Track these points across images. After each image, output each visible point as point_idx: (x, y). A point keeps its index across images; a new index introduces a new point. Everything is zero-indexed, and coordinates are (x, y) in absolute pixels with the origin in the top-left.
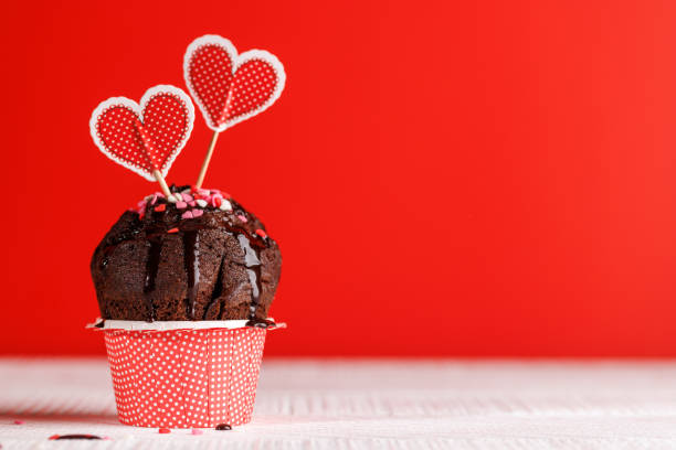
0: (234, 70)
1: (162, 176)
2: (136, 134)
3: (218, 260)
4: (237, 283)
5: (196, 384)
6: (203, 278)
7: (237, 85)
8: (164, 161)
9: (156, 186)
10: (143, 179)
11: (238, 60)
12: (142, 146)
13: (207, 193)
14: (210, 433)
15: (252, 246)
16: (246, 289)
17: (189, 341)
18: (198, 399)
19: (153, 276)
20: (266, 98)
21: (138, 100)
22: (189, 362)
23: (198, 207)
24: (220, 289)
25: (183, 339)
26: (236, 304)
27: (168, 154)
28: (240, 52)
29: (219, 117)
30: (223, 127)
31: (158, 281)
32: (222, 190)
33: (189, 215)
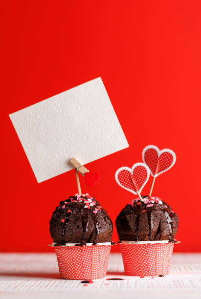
0: (159, 156)
1: (139, 192)
2: (131, 179)
3: (159, 221)
4: (165, 228)
5: (152, 262)
6: (154, 227)
7: (160, 161)
8: (140, 188)
9: (137, 196)
10: (133, 194)
11: (160, 153)
12: (132, 183)
13: (153, 198)
14: (157, 278)
15: (170, 216)
16: (168, 230)
17: (149, 247)
18: (152, 267)
19: (138, 226)
20: (170, 165)
21: (131, 168)
22: (149, 254)
23: (151, 203)
24: (159, 230)
25: (147, 247)
26: (165, 235)
27: (141, 186)
28: (160, 150)
29: (155, 172)
30: (156, 176)
31: (139, 228)
32: (158, 197)
33: (149, 206)
